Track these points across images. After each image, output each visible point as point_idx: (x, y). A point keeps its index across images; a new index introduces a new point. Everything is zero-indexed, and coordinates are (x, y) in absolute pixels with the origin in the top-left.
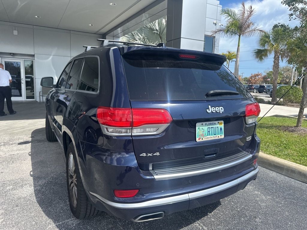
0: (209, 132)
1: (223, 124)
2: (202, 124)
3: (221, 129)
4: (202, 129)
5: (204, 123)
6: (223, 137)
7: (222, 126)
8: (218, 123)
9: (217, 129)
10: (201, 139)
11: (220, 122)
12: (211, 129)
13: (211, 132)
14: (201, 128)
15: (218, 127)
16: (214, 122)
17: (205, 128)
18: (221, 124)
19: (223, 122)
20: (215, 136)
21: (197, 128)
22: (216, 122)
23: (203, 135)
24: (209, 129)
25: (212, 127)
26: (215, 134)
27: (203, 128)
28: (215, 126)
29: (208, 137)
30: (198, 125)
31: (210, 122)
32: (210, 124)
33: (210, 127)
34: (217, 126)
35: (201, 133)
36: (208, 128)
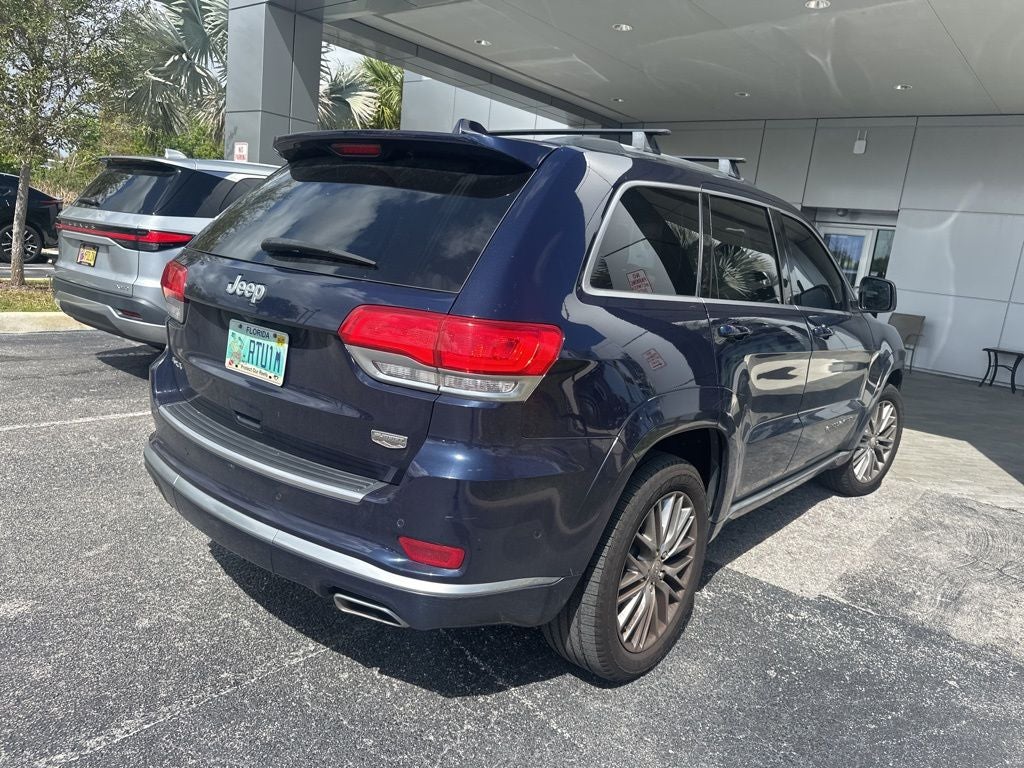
0: (253, 353)
1: (286, 346)
2: (241, 326)
3: (278, 356)
4: (240, 339)
5: (245, 325)
6: (280, 381)
7: (283, 349)
8: (275, 336)
9: (269, 350)
10: (234, 365)
11: (279, 333)
12: (256, 347)
13: (255, 354)
14: (238, 335)
15: (271, 348)
16: (267, 330)
17: (247, 339)
18: (281, 341)
19: (287, 338)
20: (263, 371)
21: (231, 331)
22: (271, 332)
23: (238, 355)
24: (252, 344)
25: (260, 341)
26: (264, 367)
27: (243, 336)
28: (266, 343)
29: (249, 366)
30: (233, 323)
31: (258, 327)
32: (258, 332)
33: (256, 340)
34: (271, 344)
35: (236, 349)
36: (251, 341)
